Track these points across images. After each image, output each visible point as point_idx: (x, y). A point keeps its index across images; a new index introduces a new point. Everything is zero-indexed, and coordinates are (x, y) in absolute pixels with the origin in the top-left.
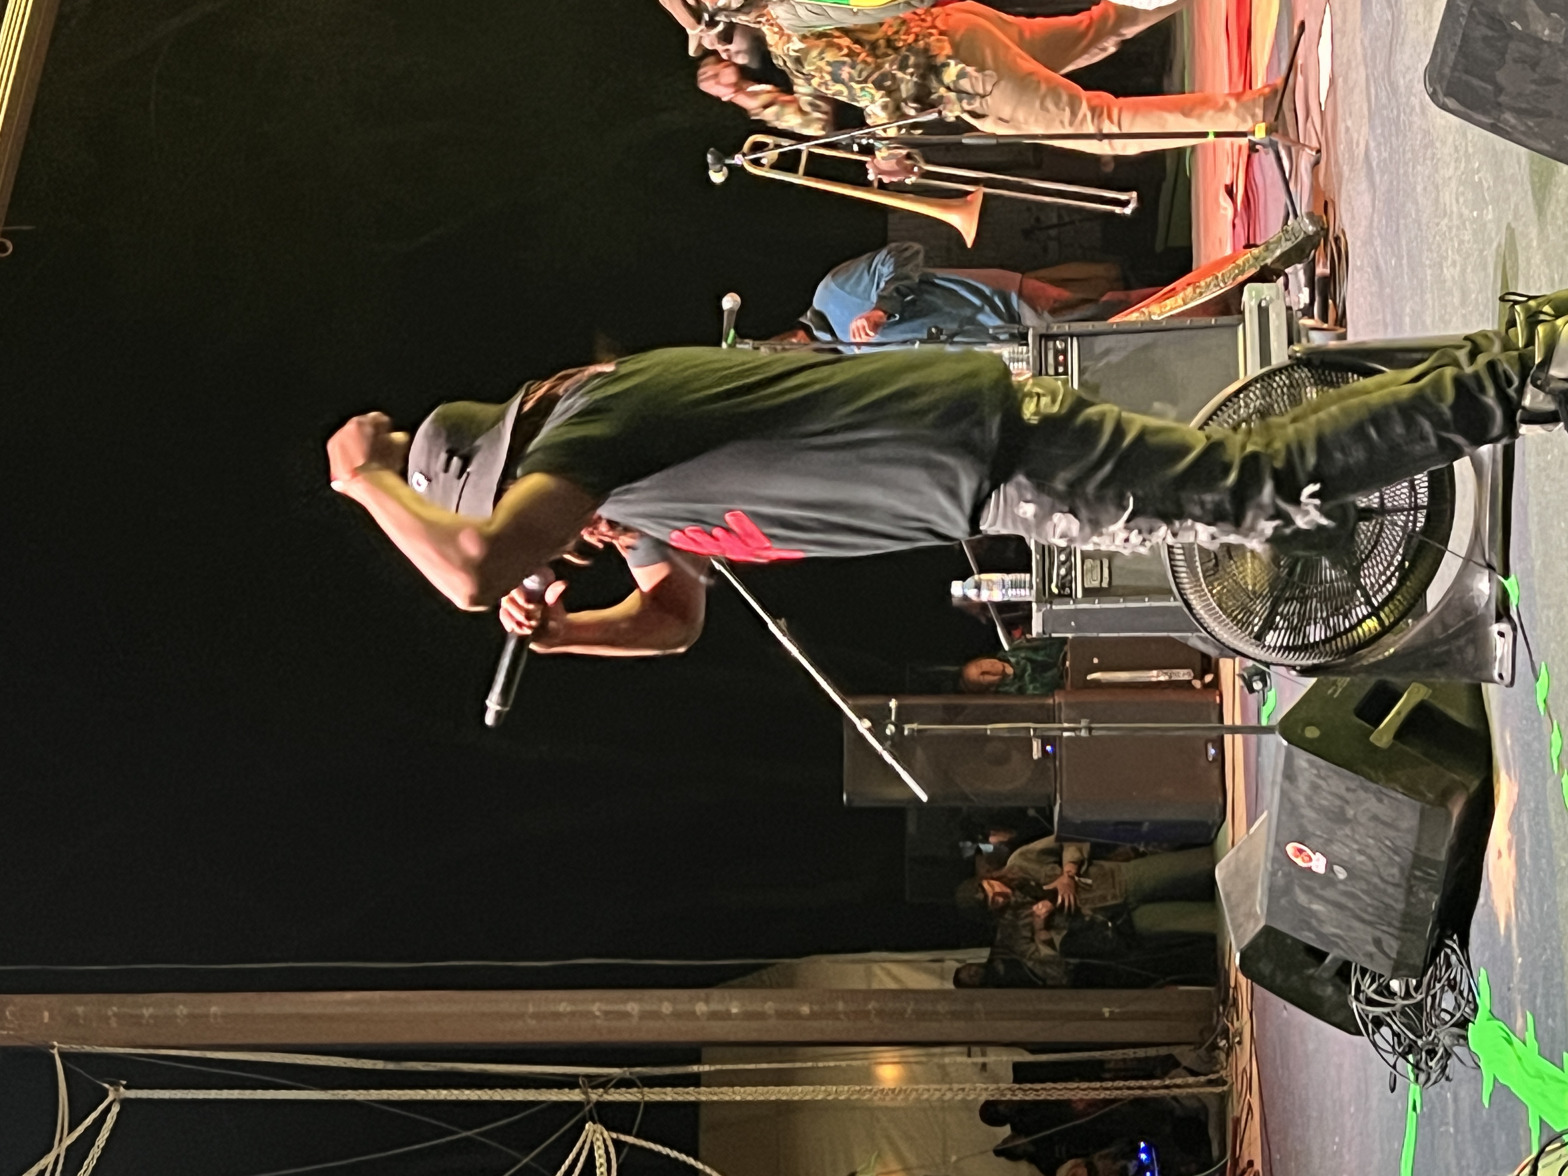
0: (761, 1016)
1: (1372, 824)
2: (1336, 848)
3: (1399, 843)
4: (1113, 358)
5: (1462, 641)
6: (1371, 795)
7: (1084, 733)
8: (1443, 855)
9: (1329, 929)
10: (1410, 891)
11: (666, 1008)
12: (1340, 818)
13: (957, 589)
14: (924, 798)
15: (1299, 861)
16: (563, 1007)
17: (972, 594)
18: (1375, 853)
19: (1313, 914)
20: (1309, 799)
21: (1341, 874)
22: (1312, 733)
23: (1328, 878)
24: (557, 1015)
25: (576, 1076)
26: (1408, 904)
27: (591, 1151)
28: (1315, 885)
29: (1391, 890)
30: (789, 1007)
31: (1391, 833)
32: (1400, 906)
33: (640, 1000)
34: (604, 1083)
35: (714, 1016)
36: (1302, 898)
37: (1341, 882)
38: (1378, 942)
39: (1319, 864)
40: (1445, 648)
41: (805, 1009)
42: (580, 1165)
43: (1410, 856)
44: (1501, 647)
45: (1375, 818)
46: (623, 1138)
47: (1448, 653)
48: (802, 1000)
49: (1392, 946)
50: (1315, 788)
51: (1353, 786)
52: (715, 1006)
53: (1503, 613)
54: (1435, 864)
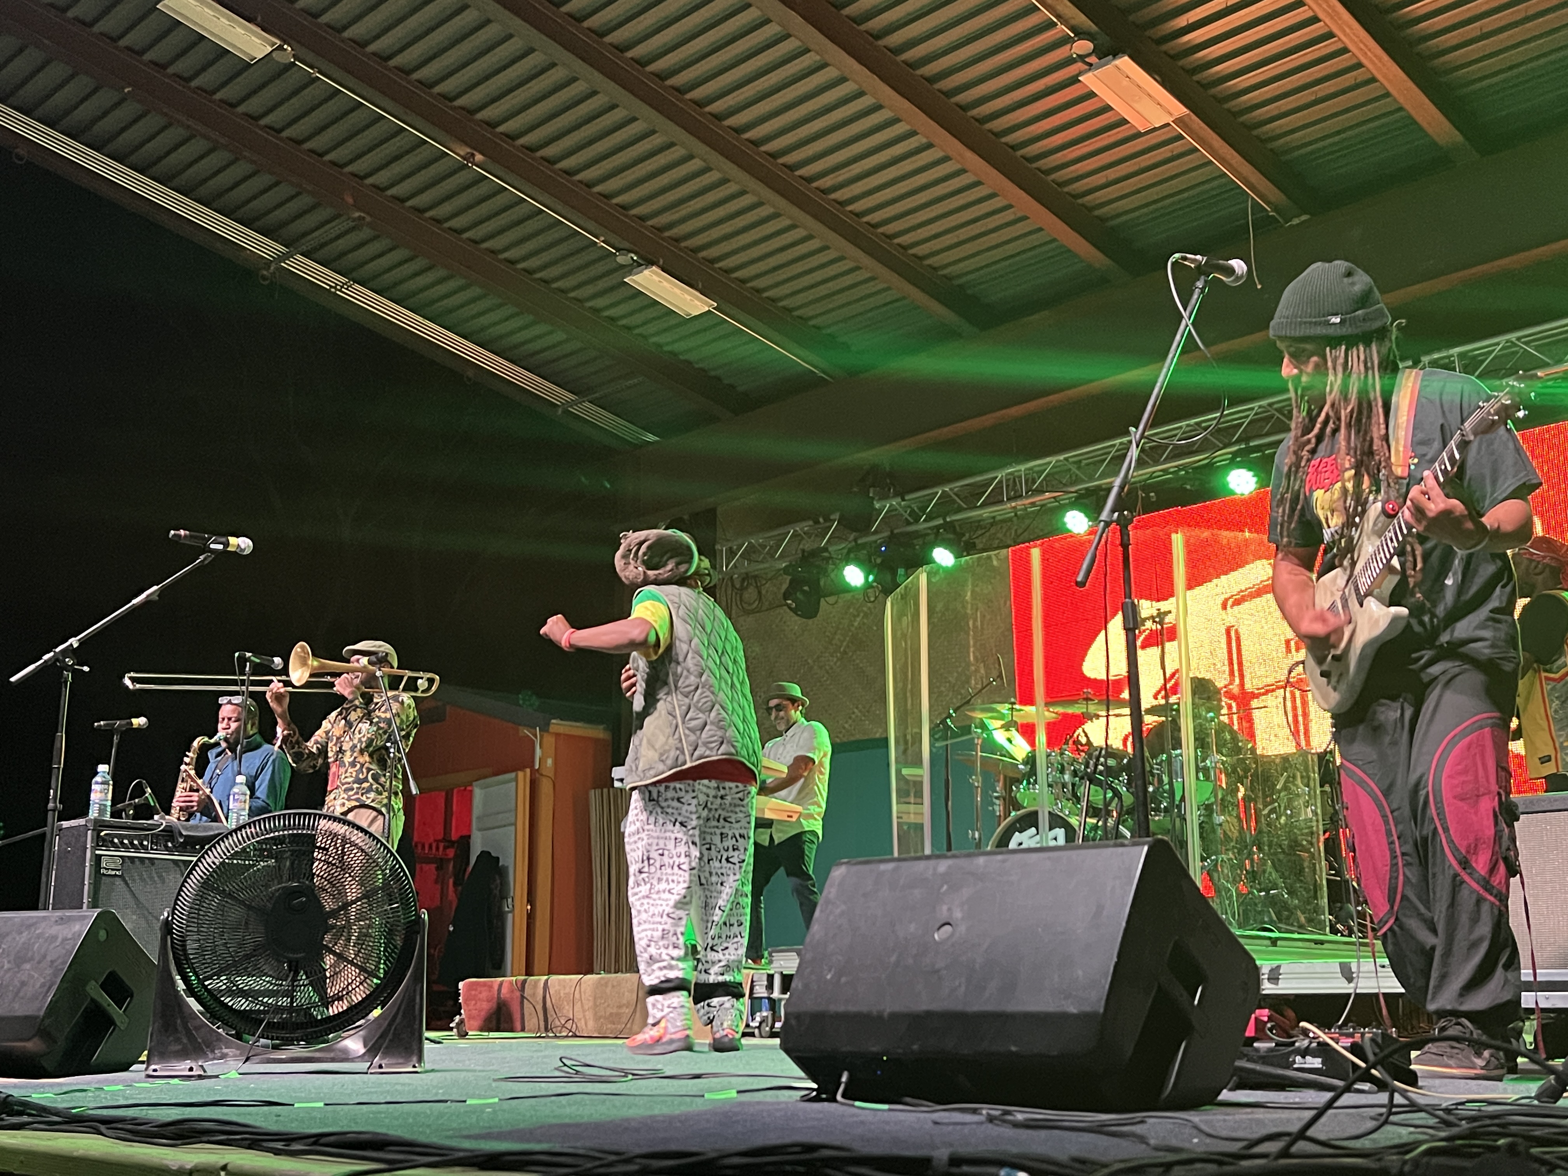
1: (16, 982)
5: (185, 1041)
6: (48, 977)
14: (13, 679)
17: (98, 779)
20: (37, 938)
22: (102, 938)
44: (180, 1069)
45: (23, 984)
51: (59, 964)
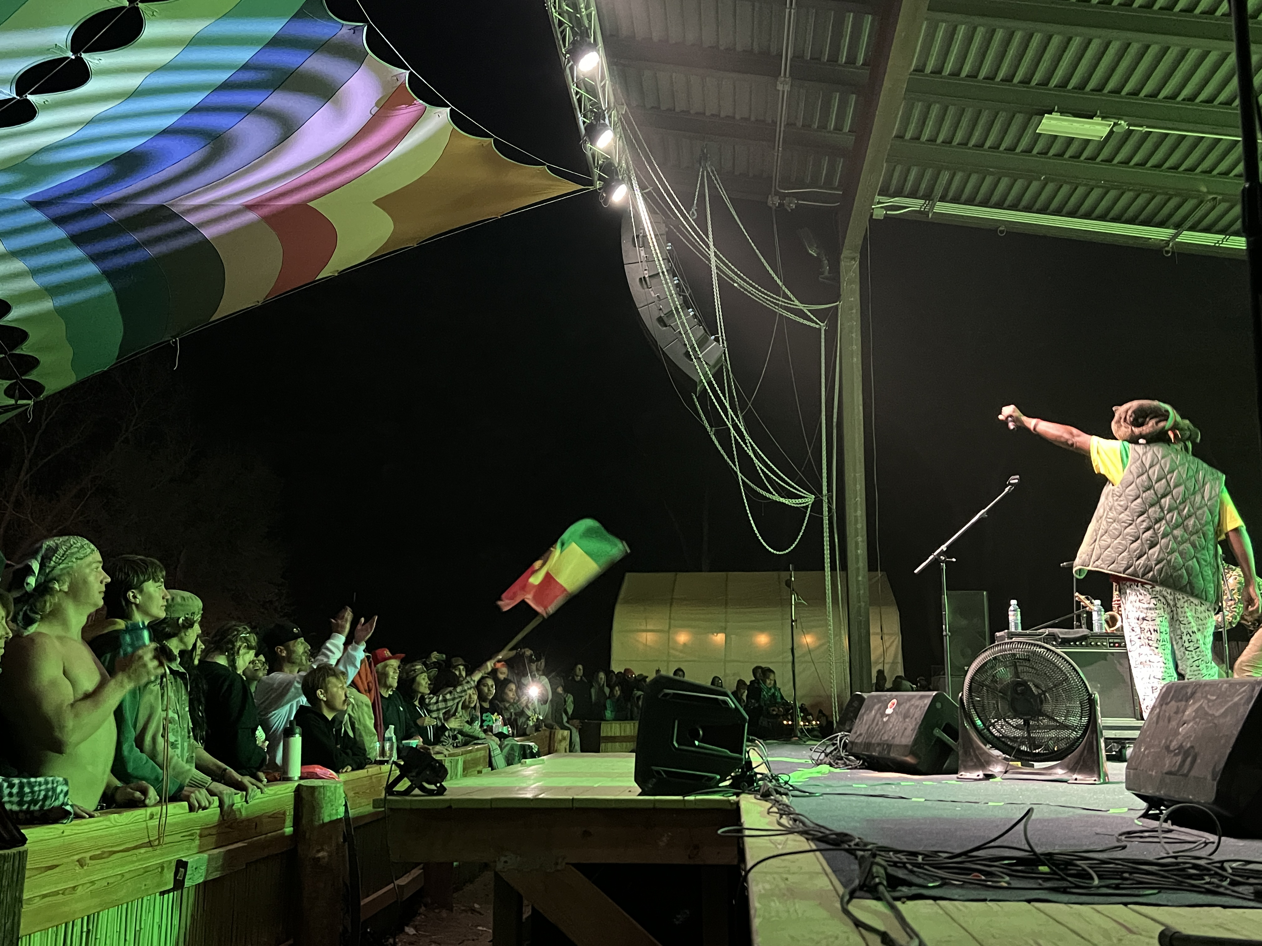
0: (857, 562)
1: (903, 728)
2: (895, 716)
3: (896, 739)
4: (1118, 666)
5: (975, 760)
6: (914, 726)
7: (944, 633)
8: (892, 755)
9: (865, 718)
10: (879, 744)
11: (859, 526)
12: (906, 716)
13: (1014, 602)
14: (916, 571)
15: (890, 704)
16: (858, 487)
18: (893, 730)
19: (871, 711)
20: (913, 705)
21: (885, 719)
22: (939, 705)
23: (883, 715)
24: (855, 485)
25: (832, 492)
26: (874, 744)
27: (804, 497)
28: (881, 711)
29: (879, 737)
30: (861, 572)
31: (900, 734)
32: (873, 741)
33: (861, 516)
34: (830, 503)
35: (857, 543)
36: (876, 707)
37: (882, 720)
38: (861, 735)
39: (889, 711)
40: (972, 754)
41: (860, 578)
42: (798, 493)
43: (891, 743)
44: (974, 775)
45: (905, 729)
46: (809, 509)
47: (970, 754)
48: (863, 577)
49: (859, 740)
50: (917, 706)
51: (918, 720)
52: (860, 544)
53: (988, 777)
54: (889, 752)
